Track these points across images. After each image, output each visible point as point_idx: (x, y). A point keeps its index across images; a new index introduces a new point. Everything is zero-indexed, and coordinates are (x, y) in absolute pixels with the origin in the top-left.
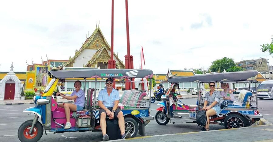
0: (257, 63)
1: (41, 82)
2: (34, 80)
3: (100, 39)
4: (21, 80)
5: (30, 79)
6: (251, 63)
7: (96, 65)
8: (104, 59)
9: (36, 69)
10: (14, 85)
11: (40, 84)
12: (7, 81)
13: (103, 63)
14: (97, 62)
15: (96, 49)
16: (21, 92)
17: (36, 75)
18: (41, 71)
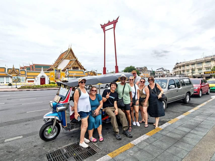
0: (143, 69)
1: (57, 77)
2: (54, 76)
3: (71, 54)
4: (48, 76)
5: (52, 76)
6: (141, 69)
7: (72, 68)
8: (76, 65)
9: (54, 70)
10: (44, 79)
11: (57, 78)
12: (41, 77)
13: (75, 67)
14: (72, 66)
15: (70, 60)
16: (49, 82)
17: (55, 73)
18: (57, 72)
